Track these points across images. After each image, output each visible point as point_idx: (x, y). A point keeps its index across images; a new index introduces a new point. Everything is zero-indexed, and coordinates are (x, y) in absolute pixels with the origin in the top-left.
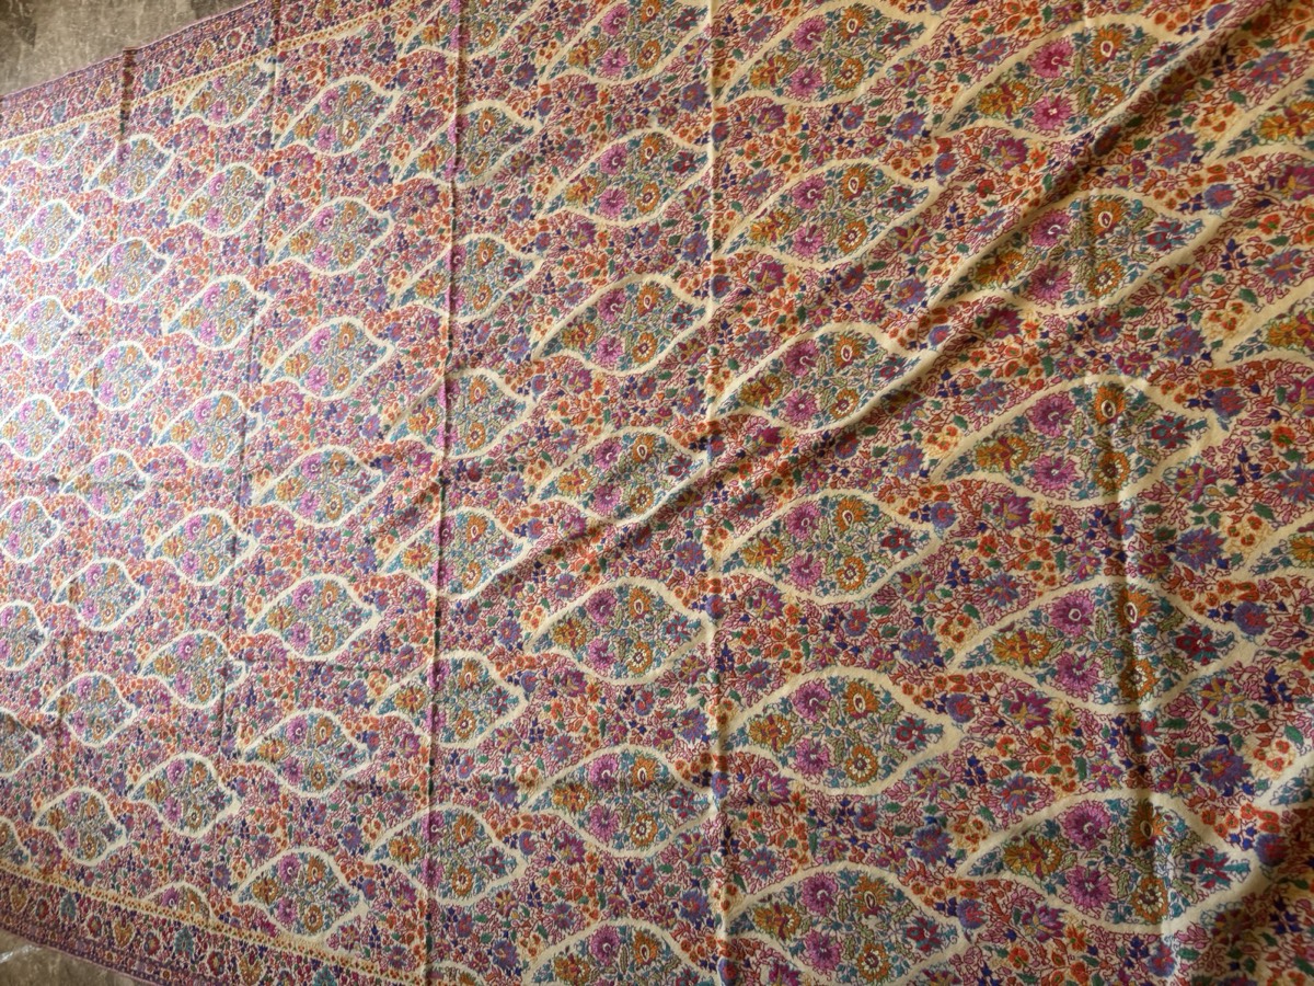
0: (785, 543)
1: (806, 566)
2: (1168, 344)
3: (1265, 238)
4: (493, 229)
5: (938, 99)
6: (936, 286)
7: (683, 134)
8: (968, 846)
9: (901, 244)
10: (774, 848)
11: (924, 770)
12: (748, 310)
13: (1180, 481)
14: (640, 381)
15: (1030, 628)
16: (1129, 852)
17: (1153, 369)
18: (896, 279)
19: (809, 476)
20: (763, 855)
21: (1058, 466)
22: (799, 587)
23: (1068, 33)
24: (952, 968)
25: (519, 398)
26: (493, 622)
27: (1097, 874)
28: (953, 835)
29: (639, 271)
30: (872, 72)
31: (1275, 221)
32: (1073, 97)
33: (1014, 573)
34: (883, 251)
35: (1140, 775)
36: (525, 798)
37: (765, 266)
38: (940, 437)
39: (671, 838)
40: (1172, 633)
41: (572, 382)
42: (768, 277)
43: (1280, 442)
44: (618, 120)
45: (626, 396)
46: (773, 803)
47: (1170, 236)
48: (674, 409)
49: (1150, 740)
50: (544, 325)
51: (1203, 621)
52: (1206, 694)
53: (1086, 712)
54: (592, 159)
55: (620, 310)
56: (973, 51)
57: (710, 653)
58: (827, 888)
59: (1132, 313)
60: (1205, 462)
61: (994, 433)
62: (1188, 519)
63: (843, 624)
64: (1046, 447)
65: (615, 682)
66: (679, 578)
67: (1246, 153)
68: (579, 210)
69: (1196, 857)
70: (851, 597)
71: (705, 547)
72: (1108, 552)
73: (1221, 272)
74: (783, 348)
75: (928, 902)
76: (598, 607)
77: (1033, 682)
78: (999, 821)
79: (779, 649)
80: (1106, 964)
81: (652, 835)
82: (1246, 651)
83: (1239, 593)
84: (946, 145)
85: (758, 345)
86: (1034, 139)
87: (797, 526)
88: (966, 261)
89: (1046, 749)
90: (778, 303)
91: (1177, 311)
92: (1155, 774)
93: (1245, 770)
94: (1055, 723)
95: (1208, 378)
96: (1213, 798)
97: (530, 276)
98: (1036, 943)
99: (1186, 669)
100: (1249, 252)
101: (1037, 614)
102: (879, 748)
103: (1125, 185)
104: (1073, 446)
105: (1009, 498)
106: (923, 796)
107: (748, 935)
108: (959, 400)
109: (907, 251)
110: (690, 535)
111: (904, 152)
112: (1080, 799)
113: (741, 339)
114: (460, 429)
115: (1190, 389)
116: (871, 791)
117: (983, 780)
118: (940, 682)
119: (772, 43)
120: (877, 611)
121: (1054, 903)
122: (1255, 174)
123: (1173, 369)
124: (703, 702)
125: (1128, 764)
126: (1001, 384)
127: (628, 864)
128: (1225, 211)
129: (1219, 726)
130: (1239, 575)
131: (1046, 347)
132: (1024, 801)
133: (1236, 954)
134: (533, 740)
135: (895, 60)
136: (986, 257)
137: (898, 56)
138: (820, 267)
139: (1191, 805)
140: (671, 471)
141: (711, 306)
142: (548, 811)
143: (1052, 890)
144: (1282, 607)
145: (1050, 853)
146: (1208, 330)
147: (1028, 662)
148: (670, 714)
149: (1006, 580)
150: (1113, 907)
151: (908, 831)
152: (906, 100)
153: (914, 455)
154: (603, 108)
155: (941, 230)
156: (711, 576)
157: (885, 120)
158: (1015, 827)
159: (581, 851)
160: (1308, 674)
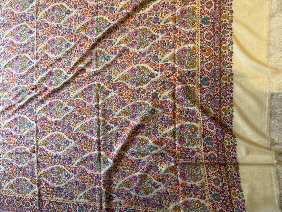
0: (48, 109)
2: (107, 78)
3: (121, 61)
5: (74, 27)
6: (73, 62)
7: (30, 26)
8: (75, 161)
9: (68, 54)
10: (45, 163)
11: (69, 149)
12: (42, 63)
13: (108, 101)
14: (22, 76)
15: (85, 125)
16: (97, 161)
17: (104, 82)
18: (67, 60)
19: (52, 97)
20: (44, 164)
21: (90, 97)
22: (50, 117)
23: (95, 18)
24: (72, 181)
27: (93, 165)
28: (73, 160)
29: (22, 53)
30: (64, 19)
31: (123, 58)
32: (95, 30)
33: (83, 115)
34: (64, 55)
35: (99, 149)
36: (2, 156)
37: (45, 55)
38: (73, 91)
39: (28, 162)
40: (105, 126)
41: (9, 74)
42: (46, 57)
43: (121, 96)
44: (18, 21)
45: (20, 78)
46: (45, 155)
47: (108, 59)
48: (29, 82)
49: (101, 143)
50: (4, 62)
51: (109, 124)
52: (109, 136)
53: (93, 139)
54: (13, 28)
55: (19, 61)
56: (80, 18)
57: (35, 129)
58: (54, 169)
59: (102, 72)
60: (111, 98)
61: (81, 91)
62: (108, 108)
63: (57, 124)
64: (89, 94)
65: (18, 135)
66: (29, 115)
67: (120, 45)
68: (11, 39)
69: (105, 161)
70: (59, 119)
71: (34, 109)
72: (97, 112)
73: (115, 66)
74: (48, 72)
75: (69, 171)
76: (15, 120)
77: (85, 134)
78: (79, 157)
79: (47, 128)
80: (93, 179)
81: (25, 162)
82: (115, 129)
84: (75, 36)
85: (44, 71)
86: (89, 37)
87: (50, 106)
88: (77, 59)
89: (87, 145)
90: (47, 62)
91: (109, 72)
92: (102, 149)
93: (113, 148)
94: (88, 141)
95: (112, 84)
96: (109, 152)
98: (84, 176)
99: (107, 132)
100: (119, 63)
101: (86, 122)
102: (62, 145)
103: (102, 48)
104: (93, 94)
105: (83, 103)
106: (68, 153)
107: (41, 178)
108: (76, 85)
109: (69, 55)
110: (32, 107)
111: (68, 36)
112: (91, 153)
113: (41, 69)
115: (110, 86)
116: (60, 153)
117: (77, 150)
118: (72, 134)
119: (47, 10)
120: (62, 122)
121: (87, 170)
122: (120, 49)
123: (107, 82)
124: (34, 138)
125: (98, 147)
126: (83, 82)
127: (21, 167)
128: (116, 55)
129: (110, 141)
130: (115, 117)
131: (89, 76)
132: (83, 154)
133: (110, 176)
134: (3, 145)
135: (68, 18)
136: (80, 59)
137: (68, 17)
138: (54, 56)
139: (106, 153)
140: (28, 94)
141: (35, 62)
142: (7, 158)
143: (87, 168)
144: (120, 122)
145: (87, 162)
146: (113, 76)
147: (85, 131)
148: (28, 140)
149: (82, 117)
150: (95, 170)
151: (66, 159)
152: (69, 26)
153: (69, 94)
154: (15, 17)
155: (74, 52)
156: (35, 115)
157: (66, 29)
158: (81, 158)
159: (13, 165)
160: (122, 132)
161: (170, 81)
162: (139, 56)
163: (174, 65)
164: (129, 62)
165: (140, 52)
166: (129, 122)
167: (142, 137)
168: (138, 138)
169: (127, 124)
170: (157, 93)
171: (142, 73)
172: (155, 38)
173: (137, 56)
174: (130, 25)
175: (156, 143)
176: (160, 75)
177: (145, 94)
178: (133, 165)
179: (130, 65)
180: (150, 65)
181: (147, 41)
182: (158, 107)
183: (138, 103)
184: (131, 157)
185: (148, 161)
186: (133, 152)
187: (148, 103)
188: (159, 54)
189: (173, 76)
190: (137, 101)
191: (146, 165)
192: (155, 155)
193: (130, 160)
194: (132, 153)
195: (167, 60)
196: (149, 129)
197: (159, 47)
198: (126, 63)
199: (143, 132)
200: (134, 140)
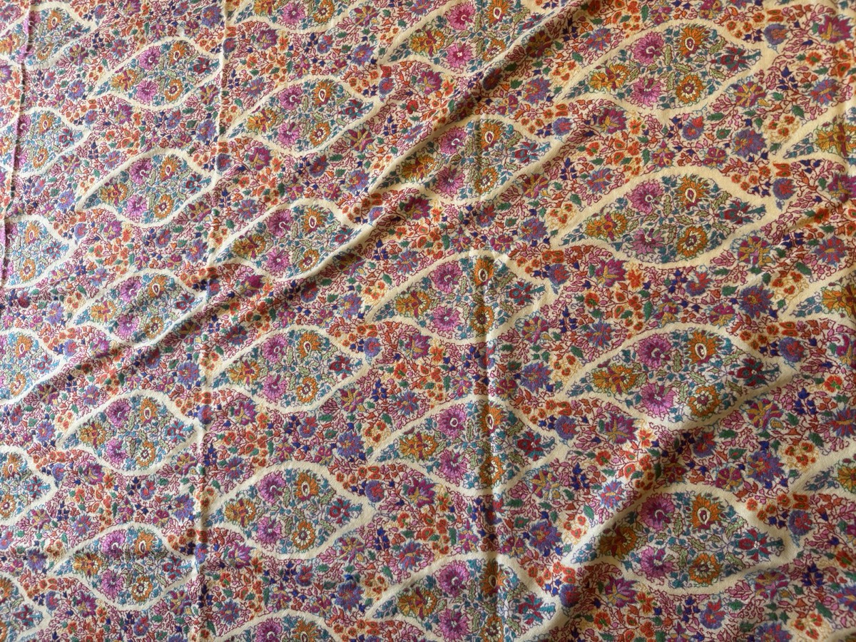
0: (262, 365)
1: (275, 383)
2: (523, 231)
3: (589, 158)
4: (53, 104)
5: (384, 37)
6: (376, 176)
7: (203, 44)
8: (374, 596)
9: (353, 143)
10: (238, 601)
11: (348, 540)
12: (243, 183)
13: (525, 329)
14: (158, 232)
15: (424, 432)
16: (480, 598)
17: (512, 248)
18: (349, 169)
19: (282, 315)
20: (231, 606)
21: (448, 315)
22: (269, 399)
25: (64, 241)
26: (33, 423)
27: (459, 614)
28: (364, 588)
29: (163, 146)
30: (340, 12)
31: (596, 146)
32: (474, 45)
33: (416, 391)
34: (340, 147)
35: (490, 541)
36: (52, 565)
37: (257, 150)
38: (375, 289)
39: (162, 595)
40: (515, 437)
41: (106, 230)
42: (259, 159)
43: (589, 304)
44: (154, 28)
45: (147, 244)
46: (239, 566)
47: (530, 153)
48: (184, 256)
49: (498, 515)
50: (88, 183)
51: (535, 428)
52: (535, 481)
53: (458, 494)
54: (134, 56)
55: (147, 176)
56: (409, 4)
57: (199, 451)
58: (274, 630)
59: (502, 207)
60: (542, 315)
61: (408, 289)
62: (529, 356)
63: (298, 428)
64: (441, 300)
65: (125, 474)
66: (179, 392)
67: (581, 98)
68: (121, 95)
69: (523, 601)
70: (306, 408)
71: (201, 367)
72: (477, 377)
73: (560, 181)
74: (267, 214)
75: (345, 639)
76: (115, 413)
77: (424, 471)
78: (395, 577)
79: (251, 448)
81: (147, 593)
82: (561, 451)
83: (559, 409)
84: (388, 72)
85: (249, 210)
86: (447, 74)
87: (271, 352)
88: (396, 160)
89: (430, 522)
90: (265, 179)
91: (531, 207)
92: (500, 540)
93: (558, 537)
94: (437, 502)
95: (547, 256)
96: (537, 557)
97: (80, 143)
99: (523, 464)
100: (578, 168)
101: (429, 421)
102: (317, 523)
103: (503, 114)
104: (459, 300)
105: (416, 336)
106: (345, 559)
108: (387, 263)
109: (357, 149)
110: (190, 357)
111: (358, 73)
112: (451, 559)
113: (236, 205)
114: (15, 263)
115: (535, 263)
116: (307, 557)
117: (387, 546)
118: (363, 472)
120: (323, 418)
121: (430, 636)
122: (585, 112)
123: (525, 249)
124: (192, 489)
125: (483, 533)
126: (415, 253)
127: (129, 616)
128: (565, 137)
129: (543, 505)
130: (560, 397)
131: (445, 228)
132: (413, 562)
134: (60, 519)
135: (356, 5)
136: (409, 158)
137: (359, 2)
138: (296, 154)
139: (522, 563)
140: (178, 306)
141: (216, 177)
142: (69, 575)
143: (429, 627)
144: (585, 420)
145: (430, 601)
146: (550, 222)
147: (422, 457)
148: (167, 498)
149: (411, 396)
150: (469, 639)
151: (333, 586)
152: (362, 35)
153: (356, 301)
154: (144, 17)
155: (381, 135)
156: (204, 390)
157: (347, 48)
158: (406, 581)
159: (94, 606)
160: (600, 468)
161: (829, 236)
162: (670, 136)
163: (841, 168)
164: (628, 160)
165: (675, 120)
166: (631, 422)
167: (701, 489)
168: (680, 496)
169: (621, 430)
170: (766, 288)
171: (689, 205)
172: (743, 63)
173: (660, 136)
174: (627, 18)
175: (773, 521)
176: (779, 212)
177: (706, 295)
178: (658, 620)
179: (628, 174)
180: (725, 172)
181: (704, 74)
182: (774, 353)
183: (676, 335)
184: (648, 583)
185: (737, 605)
186: (659, 558)
187: (723, 332)
188: (767, 122)
189: (842, 213)
190: (670, 328)
191: (726, 621)
192: (773, 574)
193: (642, 597)
194: (652, 565)
195: (806, 146)
196: (736, 455)
197: (764, 95)
198: (613, 167)
199: (704, 469)
200: (659, 506)
